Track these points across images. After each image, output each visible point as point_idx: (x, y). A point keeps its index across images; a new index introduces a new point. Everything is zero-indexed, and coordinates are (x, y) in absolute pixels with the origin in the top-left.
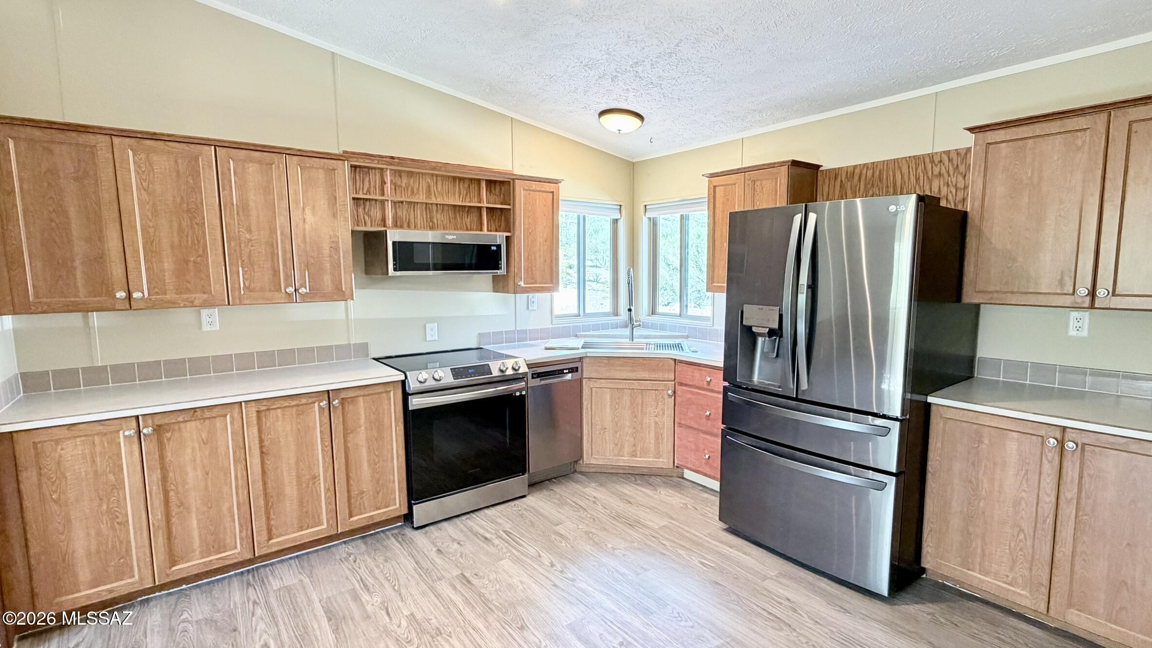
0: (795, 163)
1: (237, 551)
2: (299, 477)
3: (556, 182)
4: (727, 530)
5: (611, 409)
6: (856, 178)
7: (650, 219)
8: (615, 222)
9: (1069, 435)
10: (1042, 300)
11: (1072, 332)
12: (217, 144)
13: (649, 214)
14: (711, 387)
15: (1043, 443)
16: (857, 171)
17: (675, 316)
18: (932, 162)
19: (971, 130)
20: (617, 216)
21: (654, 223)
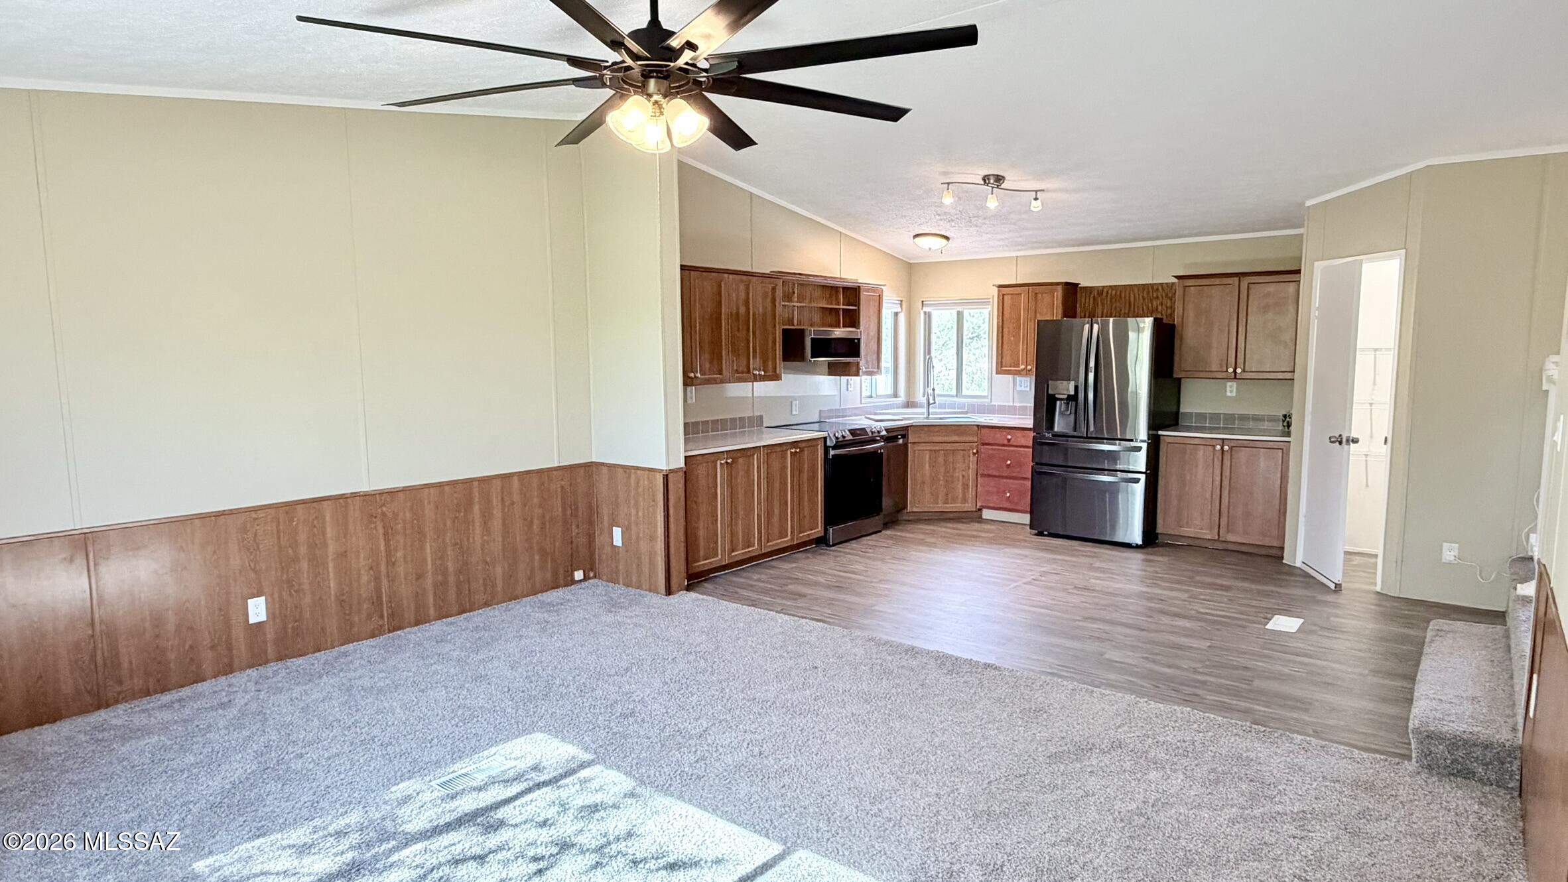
0: (1067, 284)
1: (754, 549)
3: (881, 286)
4: (1036, 535)
5: (930, 466)
6: (1105, 294)
7: (925, 313)
8: (896, 314)
9: (1226, 442)
10: (1213, 375)
11: (1229, 394)
13: (926, 309)
14: (1011, 443)
15: (1214, 449)
16: (1105, 290)
17: (952, 396)
18: (1152, 288)
19: (1175, 277)
20: (899, 310)
21: (928, 316)
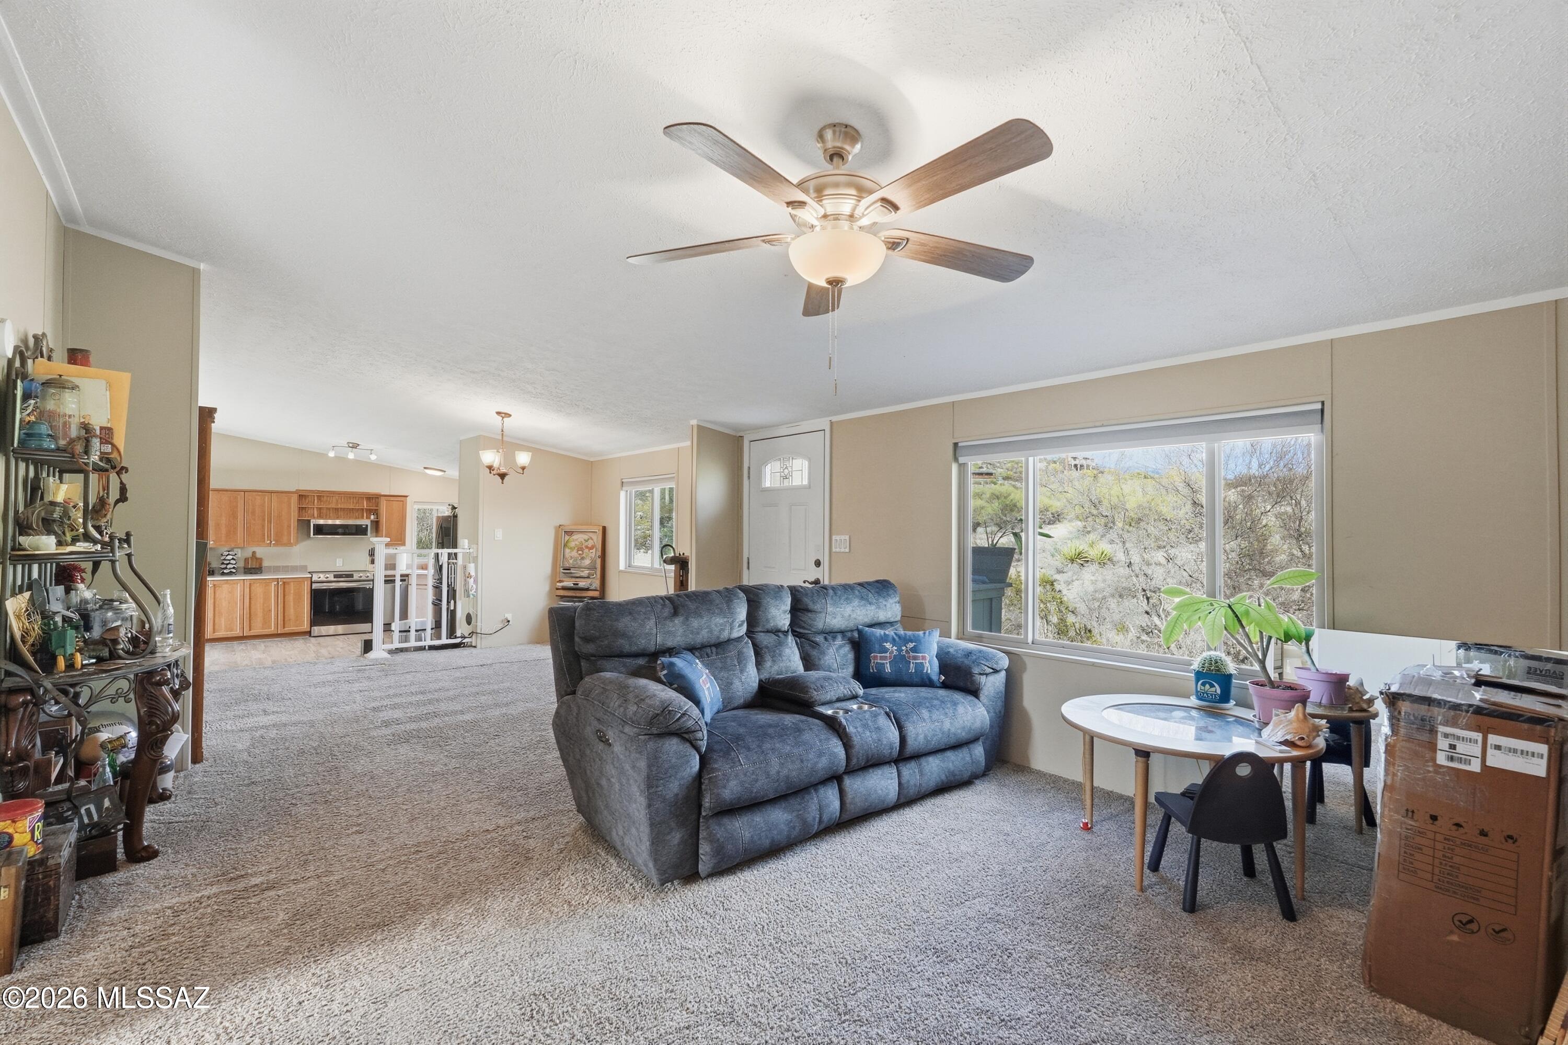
2: (264, 609)
3: (407, 496)
12: (245, 491)
